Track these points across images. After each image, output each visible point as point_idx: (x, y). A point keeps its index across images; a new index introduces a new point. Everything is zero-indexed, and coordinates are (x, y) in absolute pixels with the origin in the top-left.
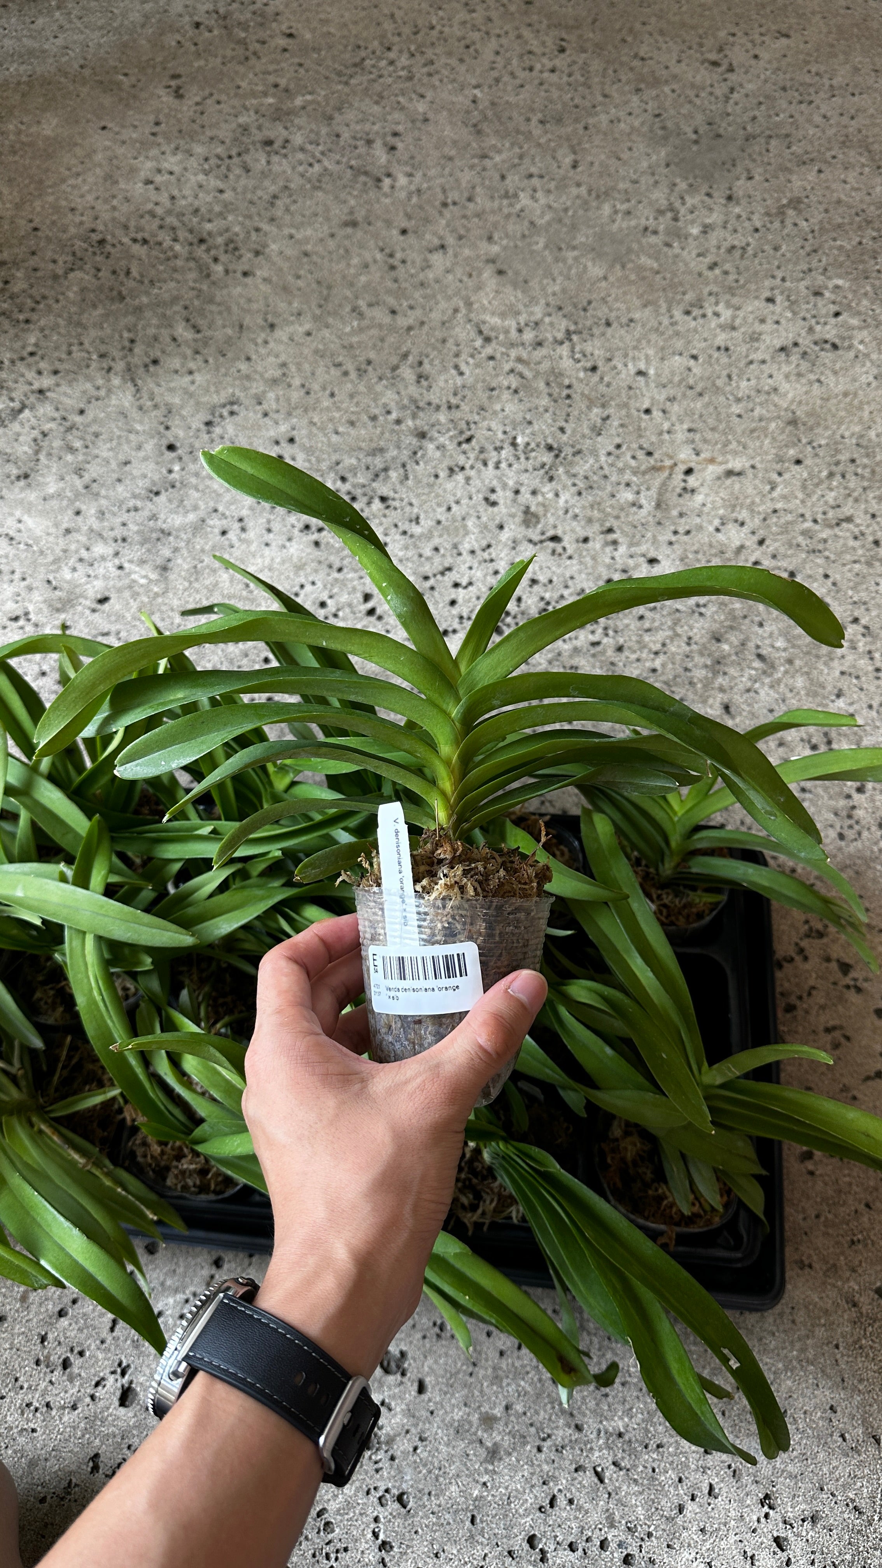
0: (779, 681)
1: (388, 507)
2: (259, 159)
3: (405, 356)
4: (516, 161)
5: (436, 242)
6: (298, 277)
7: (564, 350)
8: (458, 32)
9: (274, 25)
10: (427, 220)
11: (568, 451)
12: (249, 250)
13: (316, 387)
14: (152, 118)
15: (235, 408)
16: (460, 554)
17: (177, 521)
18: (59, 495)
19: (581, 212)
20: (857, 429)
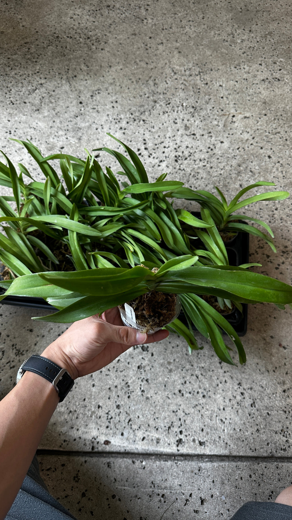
0: (256, 178)
1: (145, 123)
2: (105, 12)
3: (150, 77)
4: (185, 16)
5: (160, 41)
6: (118, 51)
7: (198, 78)
10: (157, 34)
11: (198, 108)
12: (103, 42)
13: (124, 86)
15: (100, 91)
16: (166, 138)
17: (83, 125)
18: (48, 116)
19: (205, 34)
20: (283, 106)
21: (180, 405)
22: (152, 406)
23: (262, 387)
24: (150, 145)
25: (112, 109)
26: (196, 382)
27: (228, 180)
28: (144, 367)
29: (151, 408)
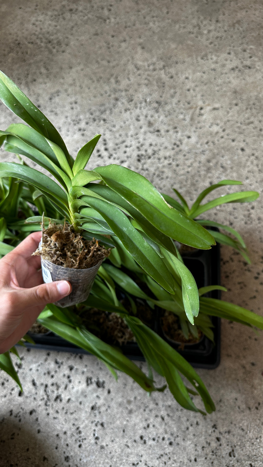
1: (105, 123)
2: (68, 15)
3: (112, 75)
4: (149, 12)
5: (123, 39)
6: (79, 52)
7: (162, 72)
10: (120, 32)
12: (64, 44)
13: (84, 86)
14: (35, 4)
15: (59, 93)
16: (128, 137)
19: (169, 28)
20: (256, 94)
21: (142, 456)
22: (108, 458)
23: (243, 430)
24: (111, 145)
25: (71, 111)
26: (161, 425)
28: (99, 408)
29: (106, 461)
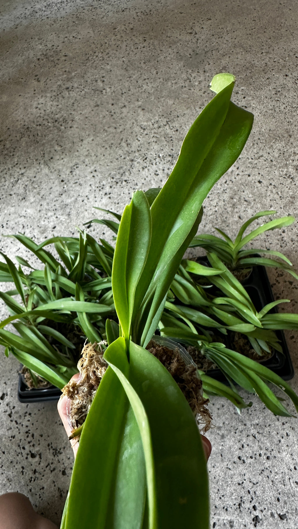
0: (253, 207)
1: (127, 183)
2: (66, 94)
3: (122, 139)
4: (140, 76)
5: (123, 105)
6: (86, 125)
7: (167, 127)
8: (114, 43)
9: (60, 54)
10: (118, 99)
12: (70, 120)
13: (99, 154)
14: (33, 89)
15: (77, 166)
17: (69, 201)
18: (35, 201)
19: (162, 86)
20: (258, 129)
21: (244, 475)
22: (214, 483)
25: (93, 179)
26: (254, 443)
27: (225, 216)
29: (213, 486)
